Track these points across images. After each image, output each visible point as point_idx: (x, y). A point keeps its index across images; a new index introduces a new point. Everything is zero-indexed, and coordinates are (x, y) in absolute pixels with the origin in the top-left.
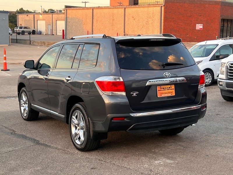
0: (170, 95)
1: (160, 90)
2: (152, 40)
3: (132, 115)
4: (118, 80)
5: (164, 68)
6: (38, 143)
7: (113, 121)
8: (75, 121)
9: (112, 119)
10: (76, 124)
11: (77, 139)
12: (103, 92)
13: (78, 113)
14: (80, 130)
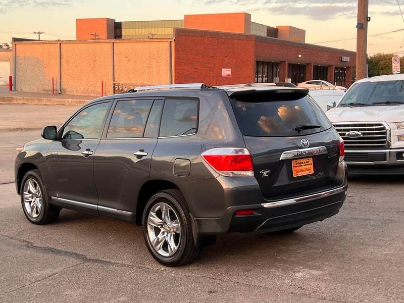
0: (307, 173)
1: (295, 167)
2: (279, 92)
4: (240, 153)
5: (299, 133)
6: (85, 259)
7: (236, 216)
8: (154, 219)
9: (235, 213)
10: (159, 225)
11: (159, 249)
12: (217, 171)
13: (164, 206)
14: (166, 234)
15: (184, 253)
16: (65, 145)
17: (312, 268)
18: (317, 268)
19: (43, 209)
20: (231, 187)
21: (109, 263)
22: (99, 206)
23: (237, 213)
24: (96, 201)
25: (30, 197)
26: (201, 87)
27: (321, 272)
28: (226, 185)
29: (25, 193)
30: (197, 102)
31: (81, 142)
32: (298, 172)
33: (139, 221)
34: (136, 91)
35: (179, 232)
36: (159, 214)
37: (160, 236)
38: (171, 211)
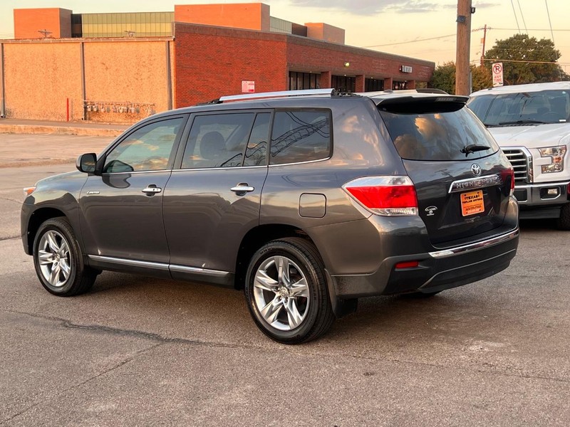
0: (477, 211)
1: (465, 202)
2: (440, 100)
3: (433, 254)
4: (399, 184)
5: (466, 156)
6: (158, 338)
7: (396, 270)
9: (395, 266)
10: (272, 287)
11: (273, 321)
12: (369, 209)
13: (281, 261)
14: (283, 300)
15: (314, 324)
16: (107, 181)
17: (486, 339)
18: (495, 339)
19: (74, 274)
20: (387, 231)
21: (198, 343)
22: (171, 266)
23: (397, 266)
24: (167, 258)
25: (50, 258)
26: (332, 94)
27: (502, 344)
28: (382, 228)
29: (40, 251)
30: (328, 114)
31: (130, 175)
32: (467, 210)
33: (240, 284)
34: (222, 102)
35: (306, 295)
36: (273, 272)
37: (274, 302)
38: (292, 267)
